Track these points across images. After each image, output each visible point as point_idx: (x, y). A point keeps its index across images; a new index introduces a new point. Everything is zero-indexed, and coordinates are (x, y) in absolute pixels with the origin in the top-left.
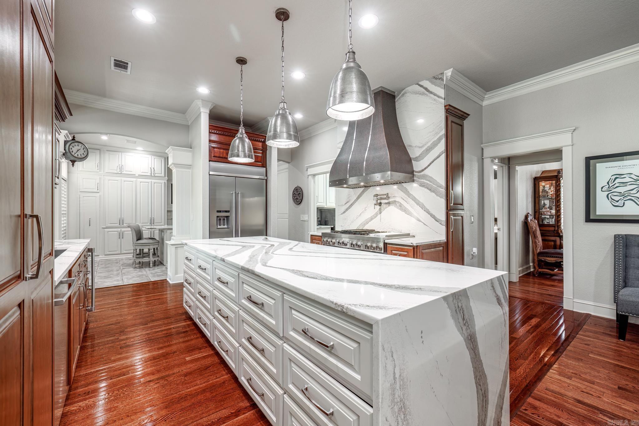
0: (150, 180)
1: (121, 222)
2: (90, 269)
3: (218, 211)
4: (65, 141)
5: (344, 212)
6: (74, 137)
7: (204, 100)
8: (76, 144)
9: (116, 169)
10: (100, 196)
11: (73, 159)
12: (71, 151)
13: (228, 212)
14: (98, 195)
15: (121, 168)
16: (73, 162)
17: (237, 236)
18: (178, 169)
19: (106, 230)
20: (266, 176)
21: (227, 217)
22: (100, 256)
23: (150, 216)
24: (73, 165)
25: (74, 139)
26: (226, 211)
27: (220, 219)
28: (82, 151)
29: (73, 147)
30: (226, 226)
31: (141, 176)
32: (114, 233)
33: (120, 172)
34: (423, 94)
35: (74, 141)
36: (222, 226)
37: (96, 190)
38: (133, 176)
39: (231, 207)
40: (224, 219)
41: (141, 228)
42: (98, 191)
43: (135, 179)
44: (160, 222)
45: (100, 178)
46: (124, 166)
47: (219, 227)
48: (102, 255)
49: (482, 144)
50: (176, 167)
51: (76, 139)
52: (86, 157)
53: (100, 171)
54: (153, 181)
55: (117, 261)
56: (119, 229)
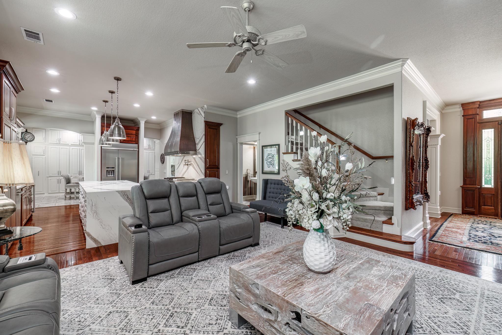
0: (79, 148)
1: (59, 173)
2: (33, 193)
3: (107, 168)
4: (22, 132)
5: (178, 168)
6: (27, 130)
7: (97, 112)
8: (28, 134)
9: (56, 141)
10: (45, 157)
11: (26, 141)
12: (25, 137)
13: (114, 168)
14: (44, 157)
15: (59, 140)
16: (26, 143)
17: (118, 179)
18: (86, 145)
19: (49, 178)
20: (138, 148)
21: (113, 171)
22: (45, 194)
23: (79, 170)
24: (26, 144)
25: (26, 131)
26: (112, 168)
27: (109, 172)
28: (31, 137)
29: (26, 135)
30: (112, 176)
31: (72, 145)
32: (55, 180)
33: (59, 143)
34: (199, 114)
35: (26, 132)
36: (110, 176)
37: (43, 154)
38: (67, 145)
39: (115, 165)
40: (111, 172)
41: (70, 177)
42: (44, 154)
43: (69, 147)
44: (76, 173)
45: (45, 147)
46: (61, 139)
47: (108, 176)
48: (46, 193)
49: (237, 136)
50: (85, 144)
51: (28, 131)
52: (33, 140)
53: (45, 142)
54: (81, 148)
55: (55, 197)
56: (58, 178)
